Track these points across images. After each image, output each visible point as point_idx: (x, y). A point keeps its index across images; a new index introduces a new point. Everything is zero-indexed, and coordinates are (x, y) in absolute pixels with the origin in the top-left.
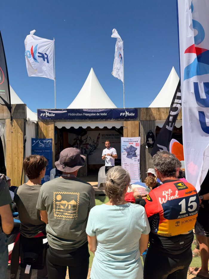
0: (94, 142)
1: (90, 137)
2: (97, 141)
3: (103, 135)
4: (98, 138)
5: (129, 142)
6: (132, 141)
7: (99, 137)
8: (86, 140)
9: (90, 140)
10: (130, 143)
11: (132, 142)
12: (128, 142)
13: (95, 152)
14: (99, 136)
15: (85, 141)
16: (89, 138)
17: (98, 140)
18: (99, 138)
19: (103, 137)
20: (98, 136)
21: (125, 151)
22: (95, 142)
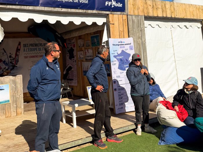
0: (10, 57)
1: (3, 49)
2: (16, 55)
3: (25, 46)
17: (18, 53)
18: (19, 50)
19: (25, 48)
20: (18, 47)
22: (13, 56)
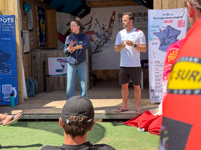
1: (96, 19)
3: (120, 16)
4: (112, 21)
5: (164, 19)
6: (170, 16)
7: (113, 19)
8: (89, 25)
9: (96, 25)
10: (165, 22)
11: (171, 19)
12: (162, 19)
13: (106, 47)
14: (113, 16)
15: (87, 27)
16: (94, 22)
18: (114, 21)
19: (120, 19)
21: (157, 38)
